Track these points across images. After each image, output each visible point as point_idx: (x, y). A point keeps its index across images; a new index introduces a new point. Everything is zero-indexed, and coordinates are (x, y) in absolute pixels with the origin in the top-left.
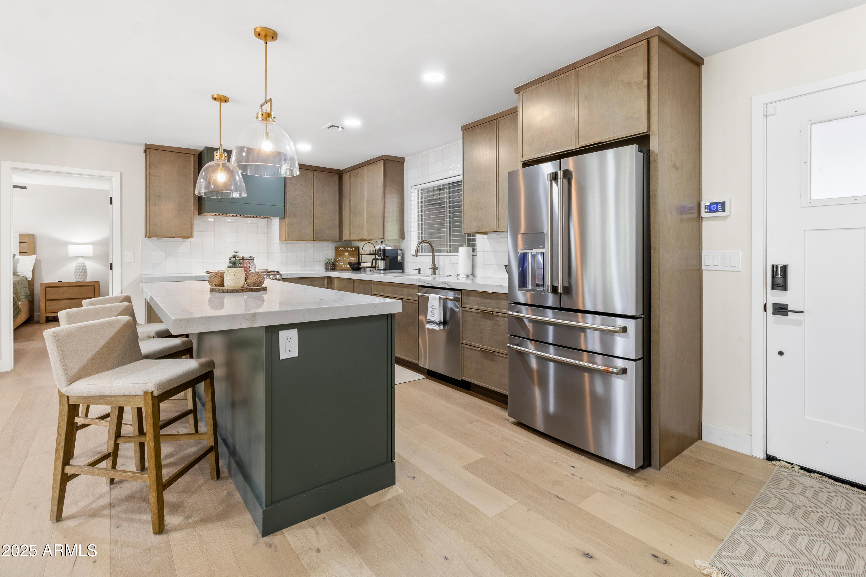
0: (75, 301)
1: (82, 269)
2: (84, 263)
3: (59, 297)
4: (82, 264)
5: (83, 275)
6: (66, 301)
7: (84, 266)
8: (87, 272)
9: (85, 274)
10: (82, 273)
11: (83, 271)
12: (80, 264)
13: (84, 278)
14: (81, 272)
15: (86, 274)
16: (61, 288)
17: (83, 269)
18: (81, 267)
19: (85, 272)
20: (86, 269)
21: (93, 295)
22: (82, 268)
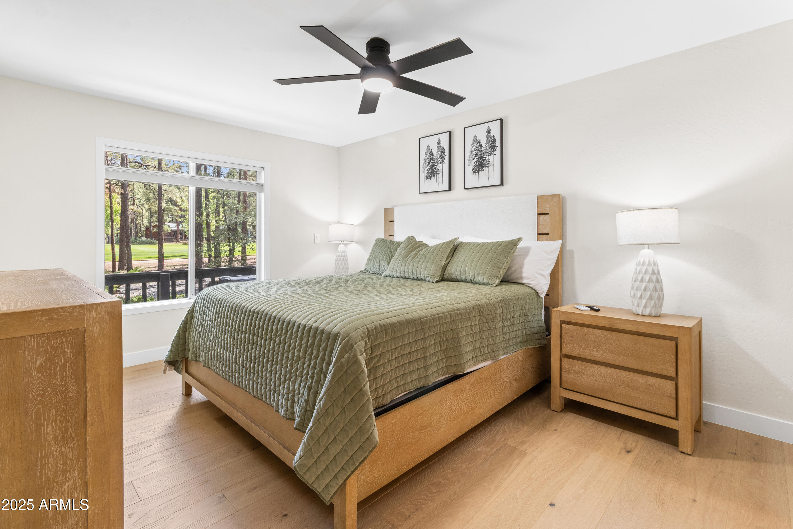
0: (623, 374)
1: (647, 280)
2: (655, 264)
3: (586, 353)
4: (649, 264)
5: (651, 298)
6: (604, 369)
7: (653, 273)
8: (662, 290)
9: (656, 295)
10: (648, 294)
11: (651, 286)
12: (643, 265)
13: (653, 307)
14: (645, 290)
15: (659, 296)
16: (591, 330)
17: (650, 281)
18: (645, 273)
19: (655, 289)
20: (658, 281)
21: (674, 369)
22: (647, 277)
